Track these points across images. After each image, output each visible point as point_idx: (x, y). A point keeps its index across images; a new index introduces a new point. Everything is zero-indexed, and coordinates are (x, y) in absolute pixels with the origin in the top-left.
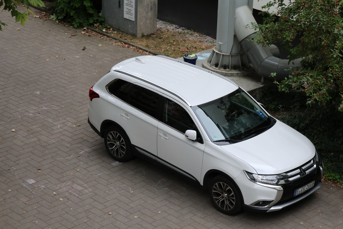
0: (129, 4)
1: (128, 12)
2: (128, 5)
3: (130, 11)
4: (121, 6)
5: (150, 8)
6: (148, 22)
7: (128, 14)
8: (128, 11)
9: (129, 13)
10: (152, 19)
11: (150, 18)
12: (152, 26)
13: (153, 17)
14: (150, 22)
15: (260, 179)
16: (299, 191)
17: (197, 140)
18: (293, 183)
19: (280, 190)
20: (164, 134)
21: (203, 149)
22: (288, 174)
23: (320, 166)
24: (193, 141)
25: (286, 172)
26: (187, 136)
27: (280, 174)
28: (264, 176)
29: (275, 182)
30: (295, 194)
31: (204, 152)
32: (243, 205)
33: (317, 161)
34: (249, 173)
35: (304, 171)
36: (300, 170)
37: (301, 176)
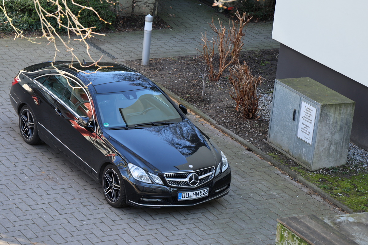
0: (307, 117)
1: (304, 130)
2: (306, 119)
3: (307, 129)
4: (296, 119)
5: (338, 128)
6: (333, 148)
7: (303, 132)
8: (304, 128)
9: (306, 131)
10: (340, 144)
11: (337, 143)
12: (339, 155)
13: (343, 142)
14: (336, 148)
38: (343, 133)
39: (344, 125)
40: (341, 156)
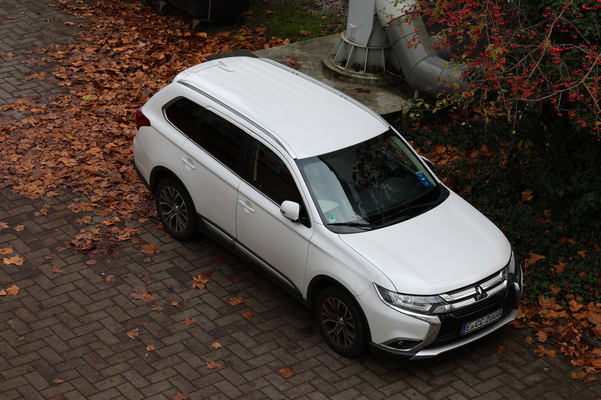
15: (400, 302)
16: (471, 326)
17: (301, 220)
18: (461, 312)
19: (435, 324)
20: (247, 203)
21: (308, 237)
22: (452, 295)
23: (516, 282)
24: (293, 221)
25: (449, 293)
26: (283, 212)
27: (437, 295)
28: (409, 296)
29: (428, 308)
30: (462, 331)
31: (310, 242)
32: (370, 343)
33: (510, 274)
34: (382, 290)
35: (484, 291)
36: (477, 289)
37: (476, 300)
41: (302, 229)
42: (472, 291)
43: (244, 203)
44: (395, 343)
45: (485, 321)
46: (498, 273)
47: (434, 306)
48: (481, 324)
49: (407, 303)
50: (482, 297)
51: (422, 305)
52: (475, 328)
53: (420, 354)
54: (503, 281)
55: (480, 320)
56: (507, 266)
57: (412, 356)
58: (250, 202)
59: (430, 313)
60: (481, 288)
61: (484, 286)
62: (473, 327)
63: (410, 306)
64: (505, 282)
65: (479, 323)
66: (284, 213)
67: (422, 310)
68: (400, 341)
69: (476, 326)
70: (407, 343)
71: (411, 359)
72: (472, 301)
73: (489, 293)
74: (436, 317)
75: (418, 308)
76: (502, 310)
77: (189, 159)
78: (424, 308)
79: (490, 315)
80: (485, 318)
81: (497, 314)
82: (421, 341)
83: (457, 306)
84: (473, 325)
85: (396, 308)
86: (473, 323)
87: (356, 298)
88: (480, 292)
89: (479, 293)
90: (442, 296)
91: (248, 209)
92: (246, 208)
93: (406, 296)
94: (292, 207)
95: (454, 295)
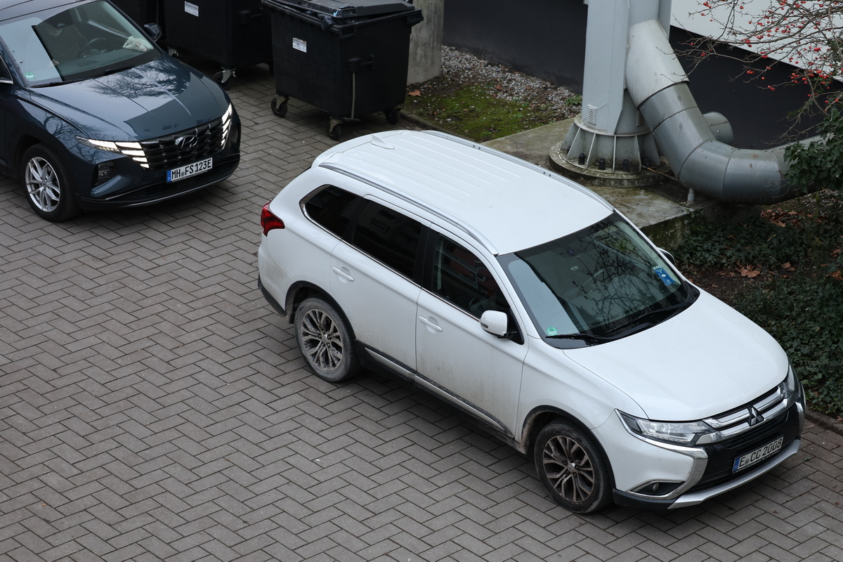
5: (425, 20)
6: (420, 51)
10: (429, 44)
11: (425, 44)
12: (429, 62)
13: (433, 40)
14: (425, 51)
15: (653, 432)
16: (745, 459)
17: (509, 335)
18: (731, 442)
19: (700, 458)
20: (431, 319)
21: (521, 357)
22: (720, 420)
23: (798, 402)
24: (499, 337)
25: (716, 417)
26: (485, 326)
27: (701, 420)
28: (663, 424)
29: (690, 438)
30: (735, 467)
31: (524, 363)
32: (614, 490)
33: (790, 392)
34: (628, 418)
35: (760, 413)
36: (750, 412)
37: (750, 426)
38: (432, 27)
39: (432, 15)
40: (433, 63)
41: (512, 347)
42: (745, 414)
43: (426, 320)
44: (648, 488)
45: (762, 453)
46: (774, 390)
47: (697, 435)
48: (757, 458)
49: (663, 433)
50: (757, 422)
51: (682, 435)
52: (750, 462)
53: (681, 500)
54: (782, 400)
55: (756, 451)
56: (786, 380)
57: (671, 504)
58: (435, 317)
59: (694, 444)
60: (755, 409)
61: (759, 406)
62: (747, 461)
63: (666, 437)
64: (785, 402)
65: (754, 456)
66: (487, 327)
67: (682, 441)
68: (654, 484)
69: (751, 461)
70: (664, 486)
71: (669, 508)
72: (745, 426)
73: (767, 416)
74: (701, 450)
75: (676, 438)
76: (782, 438)
77: (343, 268)
78: (685, 438)
79: (768, 446)
80: (762, 449)
81: (776, 444)
82: (683, 482)
83: (727, 433)
84: (748, 459)
85: (647, 440)
86: (748, 456)
87: (593, 431)
88: (755, 415)
89: (752, 416)
90: (705, 421)
91: (432, 328)
92: (430, 326)
93: (660, 424)
94: (496, 319)
95: (722, 420)
